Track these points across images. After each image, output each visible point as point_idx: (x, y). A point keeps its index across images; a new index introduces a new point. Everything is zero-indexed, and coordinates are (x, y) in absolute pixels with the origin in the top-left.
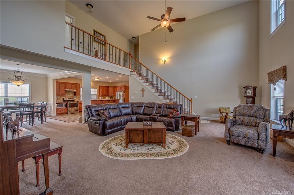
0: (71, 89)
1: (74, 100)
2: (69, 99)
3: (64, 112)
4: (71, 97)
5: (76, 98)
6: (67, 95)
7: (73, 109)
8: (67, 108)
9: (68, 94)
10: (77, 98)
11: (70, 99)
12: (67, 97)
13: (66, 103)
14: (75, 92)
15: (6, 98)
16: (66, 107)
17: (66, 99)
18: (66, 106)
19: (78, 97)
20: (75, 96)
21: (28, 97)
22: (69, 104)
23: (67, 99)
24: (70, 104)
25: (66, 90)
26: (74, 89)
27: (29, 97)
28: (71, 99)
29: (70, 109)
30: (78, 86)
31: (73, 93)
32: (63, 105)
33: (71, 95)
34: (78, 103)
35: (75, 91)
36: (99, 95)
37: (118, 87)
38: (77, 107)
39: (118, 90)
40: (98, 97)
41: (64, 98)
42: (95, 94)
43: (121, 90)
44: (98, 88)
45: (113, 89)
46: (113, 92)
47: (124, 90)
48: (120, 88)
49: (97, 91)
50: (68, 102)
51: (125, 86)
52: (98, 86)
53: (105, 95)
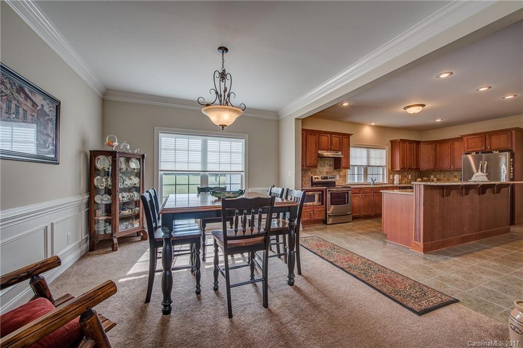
0: (331, 149)
1: (335, 182)
2: (323, 178)
3: (317, 217)
4: (327, 173)
5: (338, 177)
6: (319, 168)
7: (339, 208)
8: (324, 206)
9: (321, 166)
10: (340, 176)
11: (327, 178)
13: (322, 191)
14: (337, 159)
15: (205, 175)
16: (322, 204)
17: (316, 180)
18: (322, 199)
19: (342, 174)
20: (335, 173)
21: (243, 171)
22: (329, 194)
23: (321, 180)
24: (331, 193)
25: (320, 152)
26: (337, 151)
27: (243, 173)
29: (332, 209)
30: (345, 140)
31: (332, 163)
32: (314, 196)
33: (328, 167)
34: (349, 192)
35: (339, 154)
36: (390, 168)
37: (469, 140)
38: (348, 203)
39: (468, 149)
40: (390, 174)
41: (312, 177)
42: (380, 165)
43: (486, 147)
44: (388, 148)
45: (435, 150)
46: (436, 157)
47: (510, 147)
48: (482, 141)
49: (385, 157)
50: (326, 189)
51: (514, 131)
52: (388, 141)
53: (409, 169)
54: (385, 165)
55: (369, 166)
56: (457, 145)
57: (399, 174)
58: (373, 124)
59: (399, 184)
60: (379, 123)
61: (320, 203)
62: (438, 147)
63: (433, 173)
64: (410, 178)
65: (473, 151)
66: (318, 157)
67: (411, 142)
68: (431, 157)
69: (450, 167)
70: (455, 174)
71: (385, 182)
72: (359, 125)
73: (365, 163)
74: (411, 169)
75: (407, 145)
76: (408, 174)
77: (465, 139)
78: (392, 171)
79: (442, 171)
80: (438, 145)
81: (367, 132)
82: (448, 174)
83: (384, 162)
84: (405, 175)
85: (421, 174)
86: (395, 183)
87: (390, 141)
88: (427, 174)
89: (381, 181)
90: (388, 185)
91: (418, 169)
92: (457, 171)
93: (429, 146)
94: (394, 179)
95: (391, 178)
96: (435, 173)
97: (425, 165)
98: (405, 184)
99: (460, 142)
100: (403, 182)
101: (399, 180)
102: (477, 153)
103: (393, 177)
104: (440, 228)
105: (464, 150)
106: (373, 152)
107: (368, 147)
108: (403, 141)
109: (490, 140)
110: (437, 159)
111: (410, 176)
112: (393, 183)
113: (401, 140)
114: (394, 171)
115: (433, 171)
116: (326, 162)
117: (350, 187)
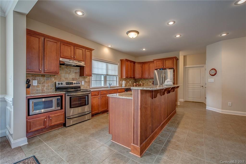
0: (74, 59)
1: (80, 87)
2: (67, 83)
3: (53, 123)
4: (73, 79)
5: (83, 83)
6: (63, 75)
7: (79, 110)
8: (63, 110)
9: (66, 73)
10: (85, 82)
11: (72, 83)
12: (63, 79)
13: (62, 96)
14: (82, 68)
16: (62, 108)
17: (60, 86)
18: (60, 104)
19: (87, 80)
20: (81, 79)
22: (68, 98)
23: (64, 85)
24: (70, 98)
25: (61, 59)
26: (80, 61)
28: (74, 85)
29: (72, 112)
31: (77, 70)
33: (74, 74)
34: (90, 95)
35: (82, 64)
36: (120, 77)
37: (157, 62)
38: (88, 104)
39: (156, 67)
40: (120, 80)
41: (55, 83)
42: (114, 74)
43: (163, 67)
44: (119, 64)
45: (142, 67)
46: (142, 71)
47: (173, 67)
48: (162, 63)
49: (117, 70)
50: (65, 94)
51: (174, 59)
52: (119, 60)
53: (130, 78)
54: (117, 75)
55: (107, 75)
56: (151, 65)
57: (125, 81)
58: (110, 46)
59: (125, 87)
60: (113, 47)
61: (59, 108)
62: (143, 66)
63: (141, 80)
64: (130, 83)
65: (158, 69)
66: (60, 64)
67: (131, 61)
68: (140, 71)
69: (148, 77)
70: (150, 81)
71: (118, 86)
72: (100, 45)
73: (105, 73)
74: (131, 78)
75: (129, 63)
76: (129, 81)
77: (155, 61)
78: (121, 78)
79: (145, 79)
80: (143, 64)
81: (106, 51)
82: (147, 80)
83: (116, 73)
84: (128, 81)
85: (135, 80)
86: (123, 86)
87: (120, 60)
88: (138, 81)
89: (115, 85)
90: (118, 88)
91: (134, 78)
92: (151, 79)
93: (139, 65)
94: (122, 83)
95: (121, 83)
96: (142, 80)
97: (137, 76)
98: (128, 86)
99: (153, 64)
100: (127, 85)
101: (125, 84)
102: (160, 69)
103: (122, 82)
104: (150, 126)
105: (155, 68)
106: (110, 66)
107: (107, 62)
108: (127, 60)
109: (165, 63)
110: (143, 73)
111: (130, 82)
112: (122, 86)
113: (126, 60)
114: (122, 79)
115: (141, 79)
116: (72, 70)
117: (90, 91)
